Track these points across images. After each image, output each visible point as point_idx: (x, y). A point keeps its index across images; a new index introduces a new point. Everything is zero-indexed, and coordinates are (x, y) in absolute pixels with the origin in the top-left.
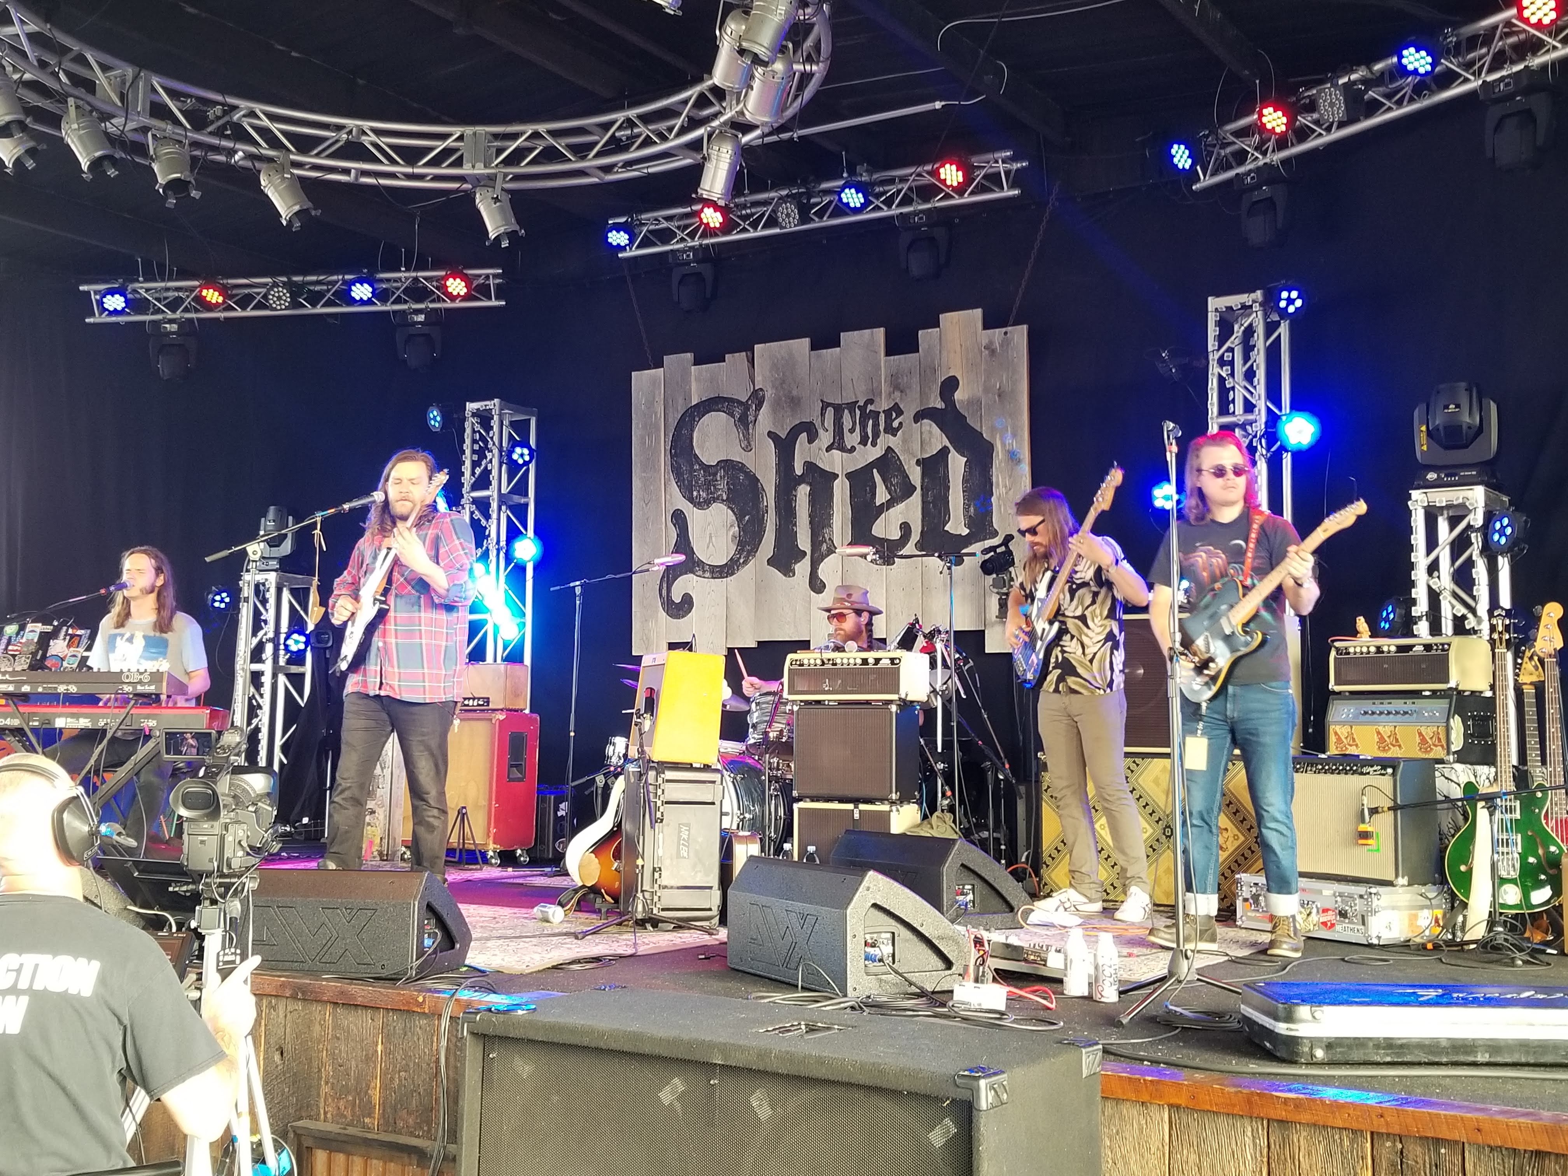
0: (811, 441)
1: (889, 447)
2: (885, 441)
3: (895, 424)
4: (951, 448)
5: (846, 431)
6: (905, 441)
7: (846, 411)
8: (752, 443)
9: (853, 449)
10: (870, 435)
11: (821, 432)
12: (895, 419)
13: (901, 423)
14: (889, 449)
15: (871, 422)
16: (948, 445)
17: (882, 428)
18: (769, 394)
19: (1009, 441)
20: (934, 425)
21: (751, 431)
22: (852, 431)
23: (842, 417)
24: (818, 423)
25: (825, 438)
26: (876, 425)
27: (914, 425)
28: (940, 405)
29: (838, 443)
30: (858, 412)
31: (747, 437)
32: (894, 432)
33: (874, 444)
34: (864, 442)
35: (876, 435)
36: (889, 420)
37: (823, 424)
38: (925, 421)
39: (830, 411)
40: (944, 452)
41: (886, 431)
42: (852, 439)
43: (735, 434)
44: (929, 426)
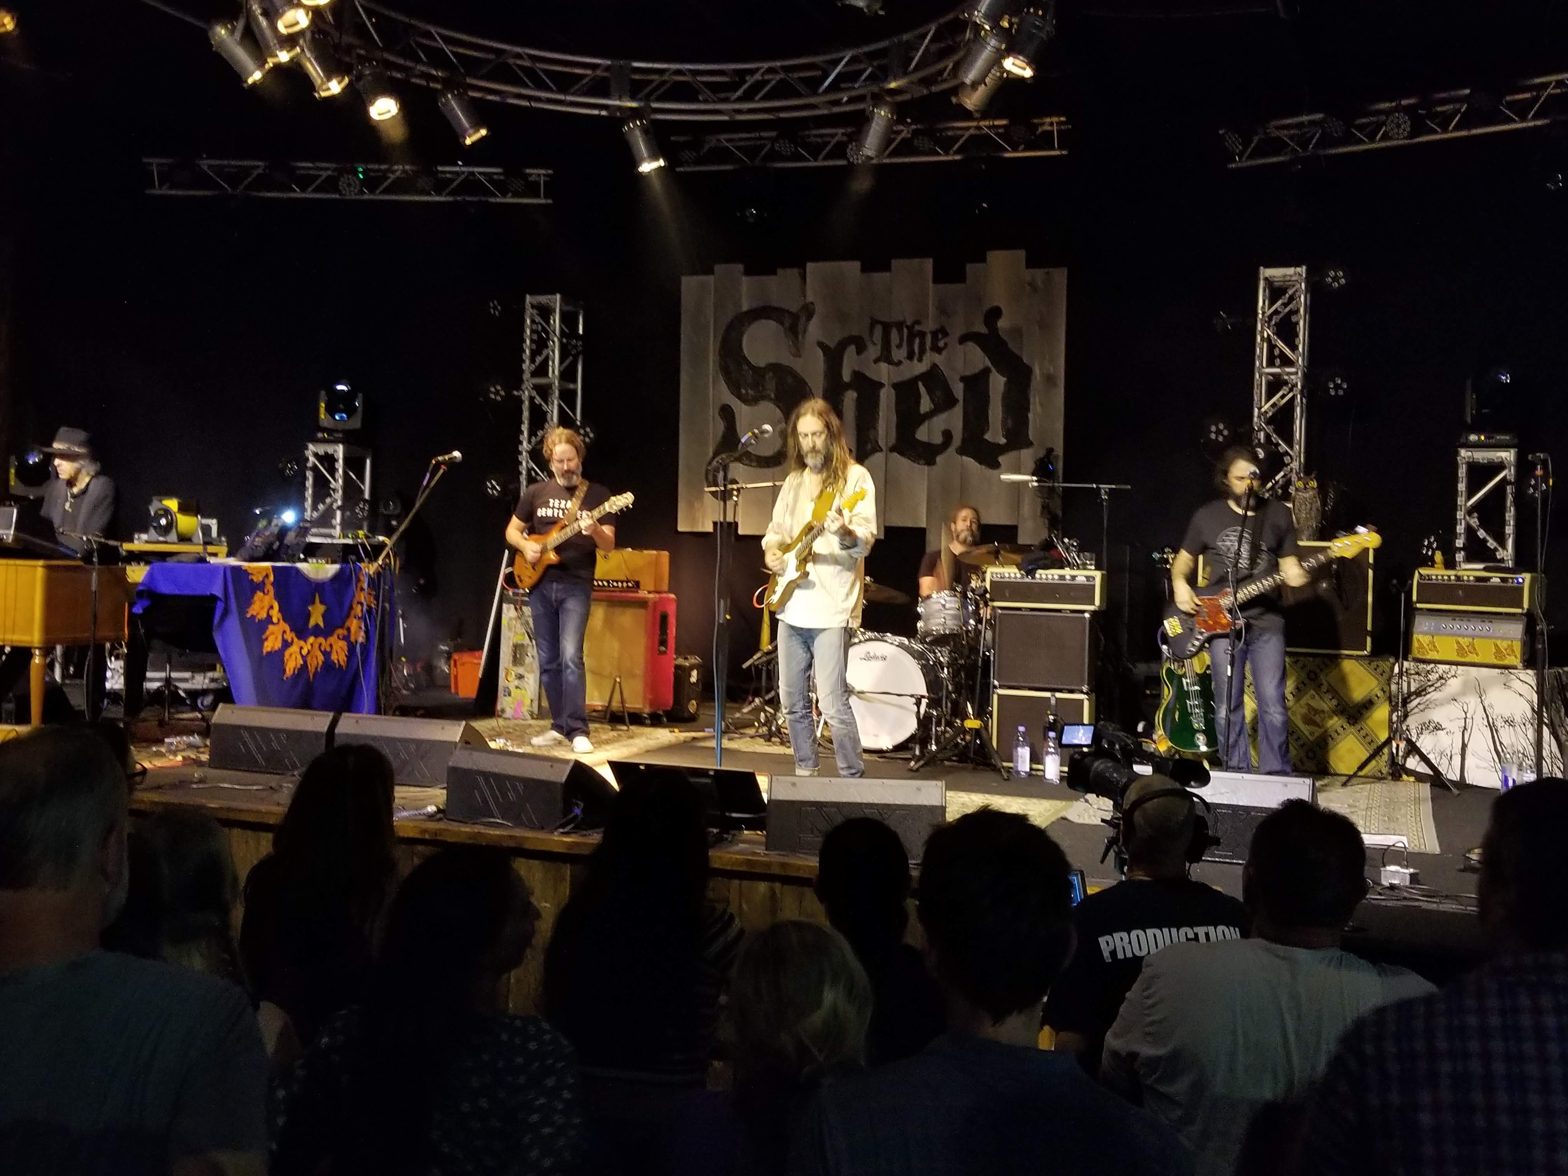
0: (859, 353)
1: (934, 364)
2: (930, 358)
3: (941, 344)
4: (993, 369)
5: (893, 345)
6: (949, 359)
7: (894, 329)
8: (801, 351)
9: (900, 363)
10: (916, 351)
11: (869, 345)
12: (941, 339)
13: (946, 344)
15: (917, 341)
16: (990, 364)
17: (928, 345)
18: (819, 308)
19: (1046, 364)
20: (978, 348)
21: (800, 339)
22: (899, 346)
23: (890, 334)
24: (866, 337)
25: (873, 351)
26: (922, 344)
27: (959, 347)
28: (983, 329)
29: (885, 357)
30: (905, 330)
31: (797, 345)
32: (939, 351)
33: (920, 360)
34: (910, 356)
35: (922, 352)
36: (935, 339)
37: (871, 339)
38: (970, 343)
39: (879, 328)
40: (986, 372)
41: (932, 349)
42: (899, 354)
43: (785, 342)
44: (974, 349)
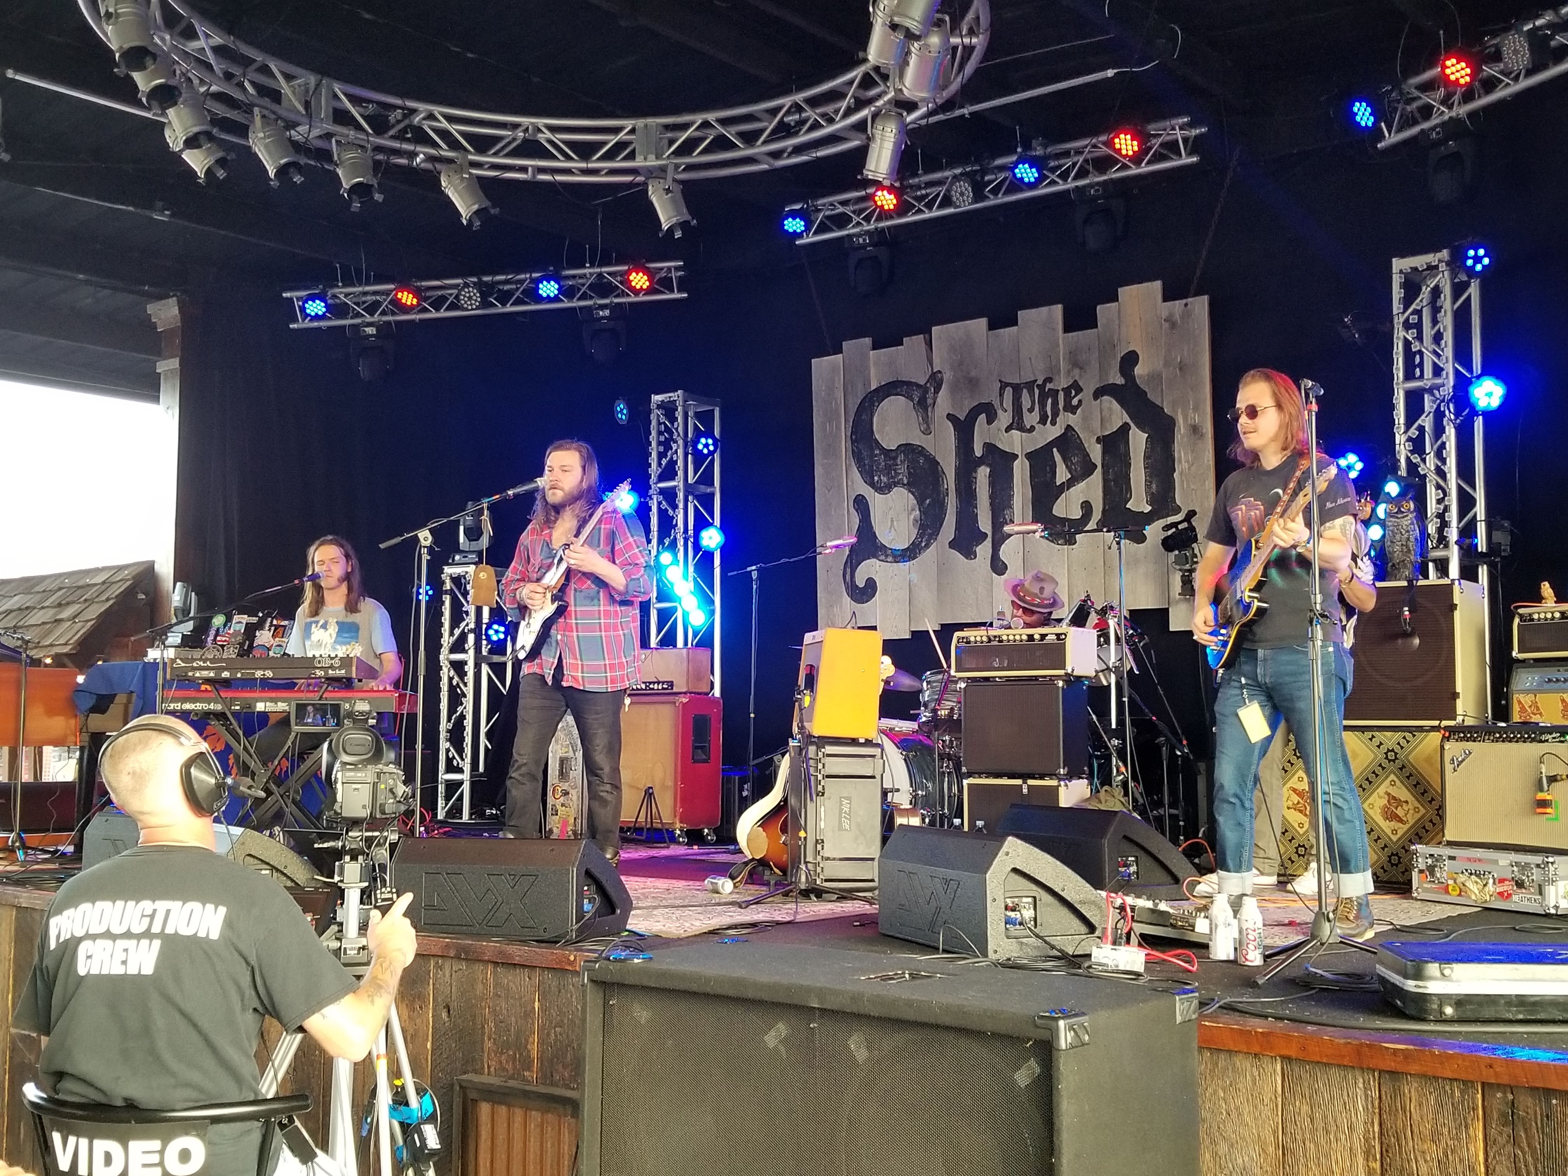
0: (990, 421)
1: (1069, 426)
2: (1066, 419)
3: (1075, 402)
4: (1132, 425)
5: (1025, 410)
6: (1085, 419)
7: (1025, 391)
8: (932, 427)
9: (1032, 429)
10: (1049, 413)
11: (1000, 412)
12: (1074, 397)
13: (1080, 401)
14: (1069, 428)
15: (1050, 401)
16: (1129, 421)
17: (1061, 405)
18: (948, 376)
19: (1191, 413)
20: (1115, 402)
21: (930, 414)
22: (1031, 410)
23: (1020, 397)
24: (996, 403)
25: (1004, 418)
26: (1055, 404)
27: (1094, 402)
28: (1120, 380)
29: (1017, 424)
30: (1037, 391)
31: (926, 420)
32: (1073, 410)
33: (1053, 423)
34: (1043, 421)
35: (1055, 414)
36: (1068, 398)
37: (1002, 404)
38: (1105, 398)
39: (1009, 392)
40: (1125, 428)
41: (1066, 409)
42: (1031, 419)
43: (914, 417)
44: (1110, 403)
